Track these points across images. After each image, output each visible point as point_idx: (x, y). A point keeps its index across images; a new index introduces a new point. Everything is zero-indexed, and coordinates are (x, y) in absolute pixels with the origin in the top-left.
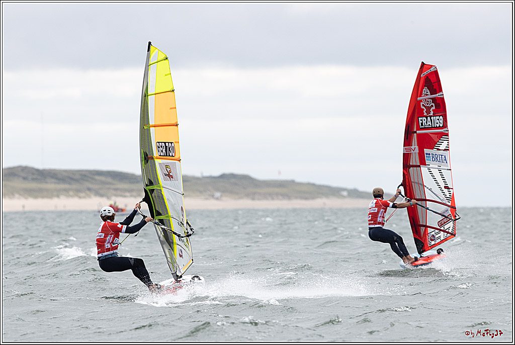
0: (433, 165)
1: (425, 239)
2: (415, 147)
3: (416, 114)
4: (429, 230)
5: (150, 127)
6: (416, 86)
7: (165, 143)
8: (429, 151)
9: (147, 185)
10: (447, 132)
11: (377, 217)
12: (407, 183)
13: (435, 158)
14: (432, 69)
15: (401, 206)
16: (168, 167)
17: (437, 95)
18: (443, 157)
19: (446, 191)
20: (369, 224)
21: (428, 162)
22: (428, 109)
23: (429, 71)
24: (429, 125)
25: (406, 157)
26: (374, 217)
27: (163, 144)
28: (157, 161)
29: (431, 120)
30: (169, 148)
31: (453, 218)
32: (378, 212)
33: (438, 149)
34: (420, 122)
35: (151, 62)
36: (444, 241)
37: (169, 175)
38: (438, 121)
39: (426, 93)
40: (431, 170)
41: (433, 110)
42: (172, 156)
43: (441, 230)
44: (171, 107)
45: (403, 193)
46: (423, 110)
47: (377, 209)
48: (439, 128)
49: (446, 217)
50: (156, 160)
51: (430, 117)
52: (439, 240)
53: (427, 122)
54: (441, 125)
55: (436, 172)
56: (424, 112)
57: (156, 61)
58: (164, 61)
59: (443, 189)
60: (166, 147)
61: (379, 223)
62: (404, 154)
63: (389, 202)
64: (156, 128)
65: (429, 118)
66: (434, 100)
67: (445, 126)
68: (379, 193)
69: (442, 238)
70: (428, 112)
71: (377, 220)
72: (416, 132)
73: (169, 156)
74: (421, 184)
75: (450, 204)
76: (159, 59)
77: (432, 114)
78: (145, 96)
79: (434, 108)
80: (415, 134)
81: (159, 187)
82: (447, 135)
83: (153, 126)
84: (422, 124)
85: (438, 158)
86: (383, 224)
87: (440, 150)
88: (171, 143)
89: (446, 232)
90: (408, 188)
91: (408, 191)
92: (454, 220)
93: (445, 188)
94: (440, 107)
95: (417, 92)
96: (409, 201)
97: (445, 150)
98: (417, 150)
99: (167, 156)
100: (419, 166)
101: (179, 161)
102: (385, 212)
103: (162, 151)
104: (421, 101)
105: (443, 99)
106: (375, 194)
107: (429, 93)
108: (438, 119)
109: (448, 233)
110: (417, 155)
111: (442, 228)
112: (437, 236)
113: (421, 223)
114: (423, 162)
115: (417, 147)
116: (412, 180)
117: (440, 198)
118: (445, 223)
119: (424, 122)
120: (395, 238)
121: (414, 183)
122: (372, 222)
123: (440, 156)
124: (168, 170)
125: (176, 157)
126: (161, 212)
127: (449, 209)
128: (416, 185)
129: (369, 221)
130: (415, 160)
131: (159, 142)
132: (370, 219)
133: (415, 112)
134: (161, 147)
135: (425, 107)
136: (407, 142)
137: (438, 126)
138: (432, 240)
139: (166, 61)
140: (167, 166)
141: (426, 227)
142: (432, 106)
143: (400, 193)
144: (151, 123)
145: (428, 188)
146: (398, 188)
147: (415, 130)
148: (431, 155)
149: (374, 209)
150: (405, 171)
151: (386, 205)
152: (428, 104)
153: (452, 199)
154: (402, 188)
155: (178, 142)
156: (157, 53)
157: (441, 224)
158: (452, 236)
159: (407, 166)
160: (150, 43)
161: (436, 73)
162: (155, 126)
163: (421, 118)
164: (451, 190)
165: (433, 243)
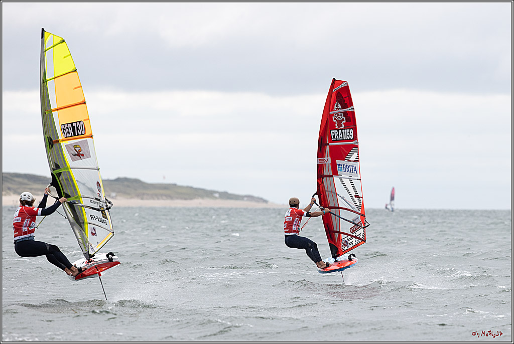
0: (345, 175)
1: (339, 245)
2: (328, 159)
3: (328, 127)
4: (343, 236)
5: (52, 112)
6: (328, 100)
7: (72, 124)
8: (341, 162)
9: (54, 170)
10: (357, 144)
11: (292, 226)
12: (321, 192)
13: (347, 169)
14: (343, 85)
15: (315, 215)
16: (78, 146)
17: (348, 109)
18: (354, 167)
19: (356, 199)
20: (285, 232)
21: (340, 172)
22: (340, 122)
23: (340, 87)
24: (341, 137)
25: (320, 168)
26: (289, 225)
27: (70, 125)
28: (63, 144)
29: (342, 133)
30: (77, 128)
31: (363, 226)
32: (293, 220)
33: (349, 161)
34: (332, 134)
35: (46, 48)
36: (356, 246)
37: (78, 155)
38: (349, 133)
39: (338, 107)
40: (343, 180)
41: (344, 124)
42: (82, 134)
43: (353, 236)
44: (76, 87)
45: (318, 202)
46: (335, 123)
47: (292, 217)
48: (350, 140)
49: (356, 225)
50: (61, 143)
51: (342, 130)
52: (351, 246)
53: (338, 135)
54: (352, 138)
55: (347, 182)
56: (336, 125)
57: (52, 46)
58: (60, 44)
59: (354, 198)
60: (73, 127)
61: (294, 231)
62: (318, 165)
63: (303, 211)
64: (59, 111)
65: (340, 131)
66: (345, 114)
67: (355, 138)
68: (295, 203)
69: (354, 244)
70: (340, 125)
71: (292, 228)
72: (328, 144)
73: (78, 135)
74: (334, 193)
75: (360, 212)
76: (55, 44)
77: (343, 127)
78: (44, 82)
79: (345, 121)
80: (328, 146)
81: (67, 169)
82: (357, 147)
83: (55, 110)
84: (334, 136)
85: (349, 169)
86: (298, 232)
87: (350, 161)
88: (80, 122)
89: (358, 238)
90: (322, 196)
91: (323, 200)
92: (364, 228)
93: (356, 197)
94: (351, 120)
95: (329, 106)
96: (322, 209)
97: (355, 161)
98: (330, 162)
99: (75, 135)
100: (332, 176)
101: (92, 137)
102: (300, 220)
103: (69, 132)
104: (333, 115)
105: (353, 113)
106: (291, 203)
107: (340, 108)
108: (349, 132)
109: (359, 239)
110: (330, 165)
111: (354, 235)
112: (349, 242)
113: (335, 230)
114: (335, 173)
115: (329, 158)
116: (326, 189)
117: (351, 206)
118: (356, 229)
119: (336, 135)
120: (310, 245)
121: (328, 191)
122: (288, 230)
123: (351, 167)
124: (77, 149)
125: (87, 134)
126: (70, 194)
127: (359, 216)
128: (330, 194)
129: (285, 229)
130: (328, 170)
131: (64, 125)
132: (286, 227)
133: (327, 125)
134: (67, 128)
135: (337, 120)
136: (321, 154)
137: (349, 138)
138: (345, 245)
139: (64, 43)
140: (75, 146)
141: (340, 233)
142: (343, 120)
143: (315, 202)
144: (53, 106)
145: (340, 196)
146: (313, 197)
147: (328, 142)
148: (342, 166)
149: (289, 218)
150: (319, 181)
151: (301, 214)
152: (339, 118)
153: (362, 206)
154: (316, 197)
155: (89, 119)
156: (52, 38)
157: (353, 230)
158: (363, 242)
159: (320, 176)
160: (43, 30)
161: (347, 88)
162: (57, 110)
163: (333, 131)
164: (360, 199)
165: (346, 248)
